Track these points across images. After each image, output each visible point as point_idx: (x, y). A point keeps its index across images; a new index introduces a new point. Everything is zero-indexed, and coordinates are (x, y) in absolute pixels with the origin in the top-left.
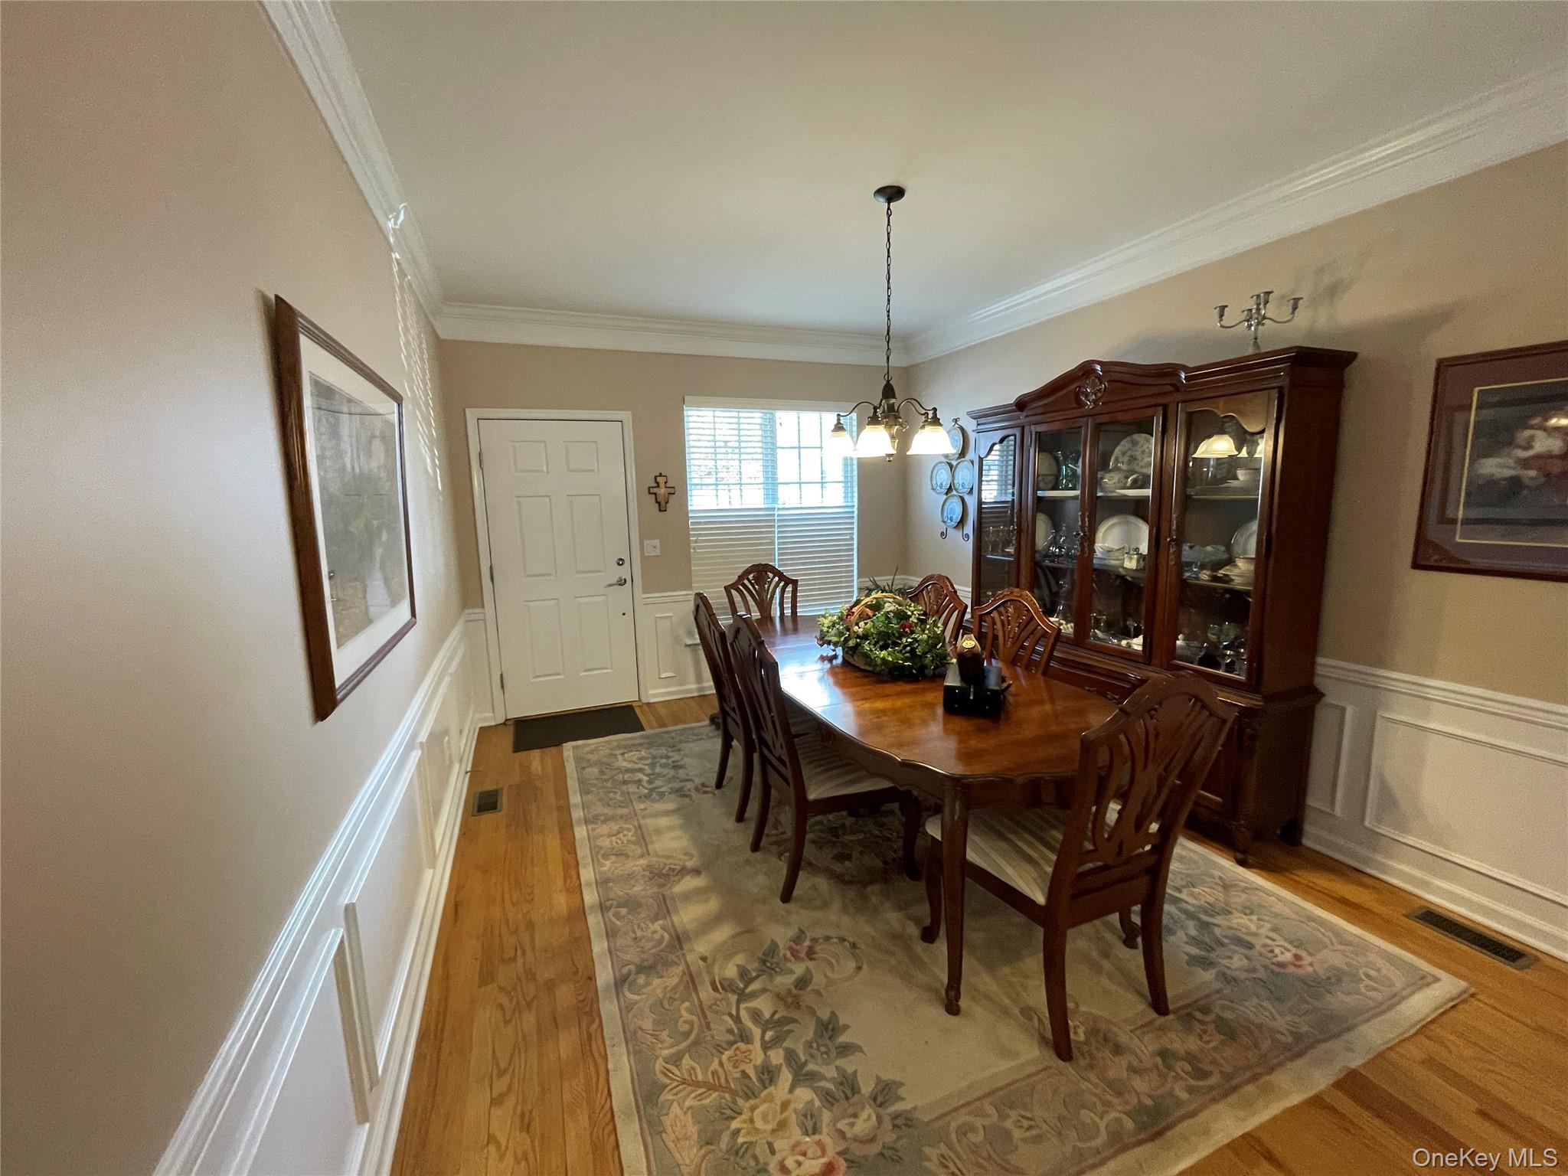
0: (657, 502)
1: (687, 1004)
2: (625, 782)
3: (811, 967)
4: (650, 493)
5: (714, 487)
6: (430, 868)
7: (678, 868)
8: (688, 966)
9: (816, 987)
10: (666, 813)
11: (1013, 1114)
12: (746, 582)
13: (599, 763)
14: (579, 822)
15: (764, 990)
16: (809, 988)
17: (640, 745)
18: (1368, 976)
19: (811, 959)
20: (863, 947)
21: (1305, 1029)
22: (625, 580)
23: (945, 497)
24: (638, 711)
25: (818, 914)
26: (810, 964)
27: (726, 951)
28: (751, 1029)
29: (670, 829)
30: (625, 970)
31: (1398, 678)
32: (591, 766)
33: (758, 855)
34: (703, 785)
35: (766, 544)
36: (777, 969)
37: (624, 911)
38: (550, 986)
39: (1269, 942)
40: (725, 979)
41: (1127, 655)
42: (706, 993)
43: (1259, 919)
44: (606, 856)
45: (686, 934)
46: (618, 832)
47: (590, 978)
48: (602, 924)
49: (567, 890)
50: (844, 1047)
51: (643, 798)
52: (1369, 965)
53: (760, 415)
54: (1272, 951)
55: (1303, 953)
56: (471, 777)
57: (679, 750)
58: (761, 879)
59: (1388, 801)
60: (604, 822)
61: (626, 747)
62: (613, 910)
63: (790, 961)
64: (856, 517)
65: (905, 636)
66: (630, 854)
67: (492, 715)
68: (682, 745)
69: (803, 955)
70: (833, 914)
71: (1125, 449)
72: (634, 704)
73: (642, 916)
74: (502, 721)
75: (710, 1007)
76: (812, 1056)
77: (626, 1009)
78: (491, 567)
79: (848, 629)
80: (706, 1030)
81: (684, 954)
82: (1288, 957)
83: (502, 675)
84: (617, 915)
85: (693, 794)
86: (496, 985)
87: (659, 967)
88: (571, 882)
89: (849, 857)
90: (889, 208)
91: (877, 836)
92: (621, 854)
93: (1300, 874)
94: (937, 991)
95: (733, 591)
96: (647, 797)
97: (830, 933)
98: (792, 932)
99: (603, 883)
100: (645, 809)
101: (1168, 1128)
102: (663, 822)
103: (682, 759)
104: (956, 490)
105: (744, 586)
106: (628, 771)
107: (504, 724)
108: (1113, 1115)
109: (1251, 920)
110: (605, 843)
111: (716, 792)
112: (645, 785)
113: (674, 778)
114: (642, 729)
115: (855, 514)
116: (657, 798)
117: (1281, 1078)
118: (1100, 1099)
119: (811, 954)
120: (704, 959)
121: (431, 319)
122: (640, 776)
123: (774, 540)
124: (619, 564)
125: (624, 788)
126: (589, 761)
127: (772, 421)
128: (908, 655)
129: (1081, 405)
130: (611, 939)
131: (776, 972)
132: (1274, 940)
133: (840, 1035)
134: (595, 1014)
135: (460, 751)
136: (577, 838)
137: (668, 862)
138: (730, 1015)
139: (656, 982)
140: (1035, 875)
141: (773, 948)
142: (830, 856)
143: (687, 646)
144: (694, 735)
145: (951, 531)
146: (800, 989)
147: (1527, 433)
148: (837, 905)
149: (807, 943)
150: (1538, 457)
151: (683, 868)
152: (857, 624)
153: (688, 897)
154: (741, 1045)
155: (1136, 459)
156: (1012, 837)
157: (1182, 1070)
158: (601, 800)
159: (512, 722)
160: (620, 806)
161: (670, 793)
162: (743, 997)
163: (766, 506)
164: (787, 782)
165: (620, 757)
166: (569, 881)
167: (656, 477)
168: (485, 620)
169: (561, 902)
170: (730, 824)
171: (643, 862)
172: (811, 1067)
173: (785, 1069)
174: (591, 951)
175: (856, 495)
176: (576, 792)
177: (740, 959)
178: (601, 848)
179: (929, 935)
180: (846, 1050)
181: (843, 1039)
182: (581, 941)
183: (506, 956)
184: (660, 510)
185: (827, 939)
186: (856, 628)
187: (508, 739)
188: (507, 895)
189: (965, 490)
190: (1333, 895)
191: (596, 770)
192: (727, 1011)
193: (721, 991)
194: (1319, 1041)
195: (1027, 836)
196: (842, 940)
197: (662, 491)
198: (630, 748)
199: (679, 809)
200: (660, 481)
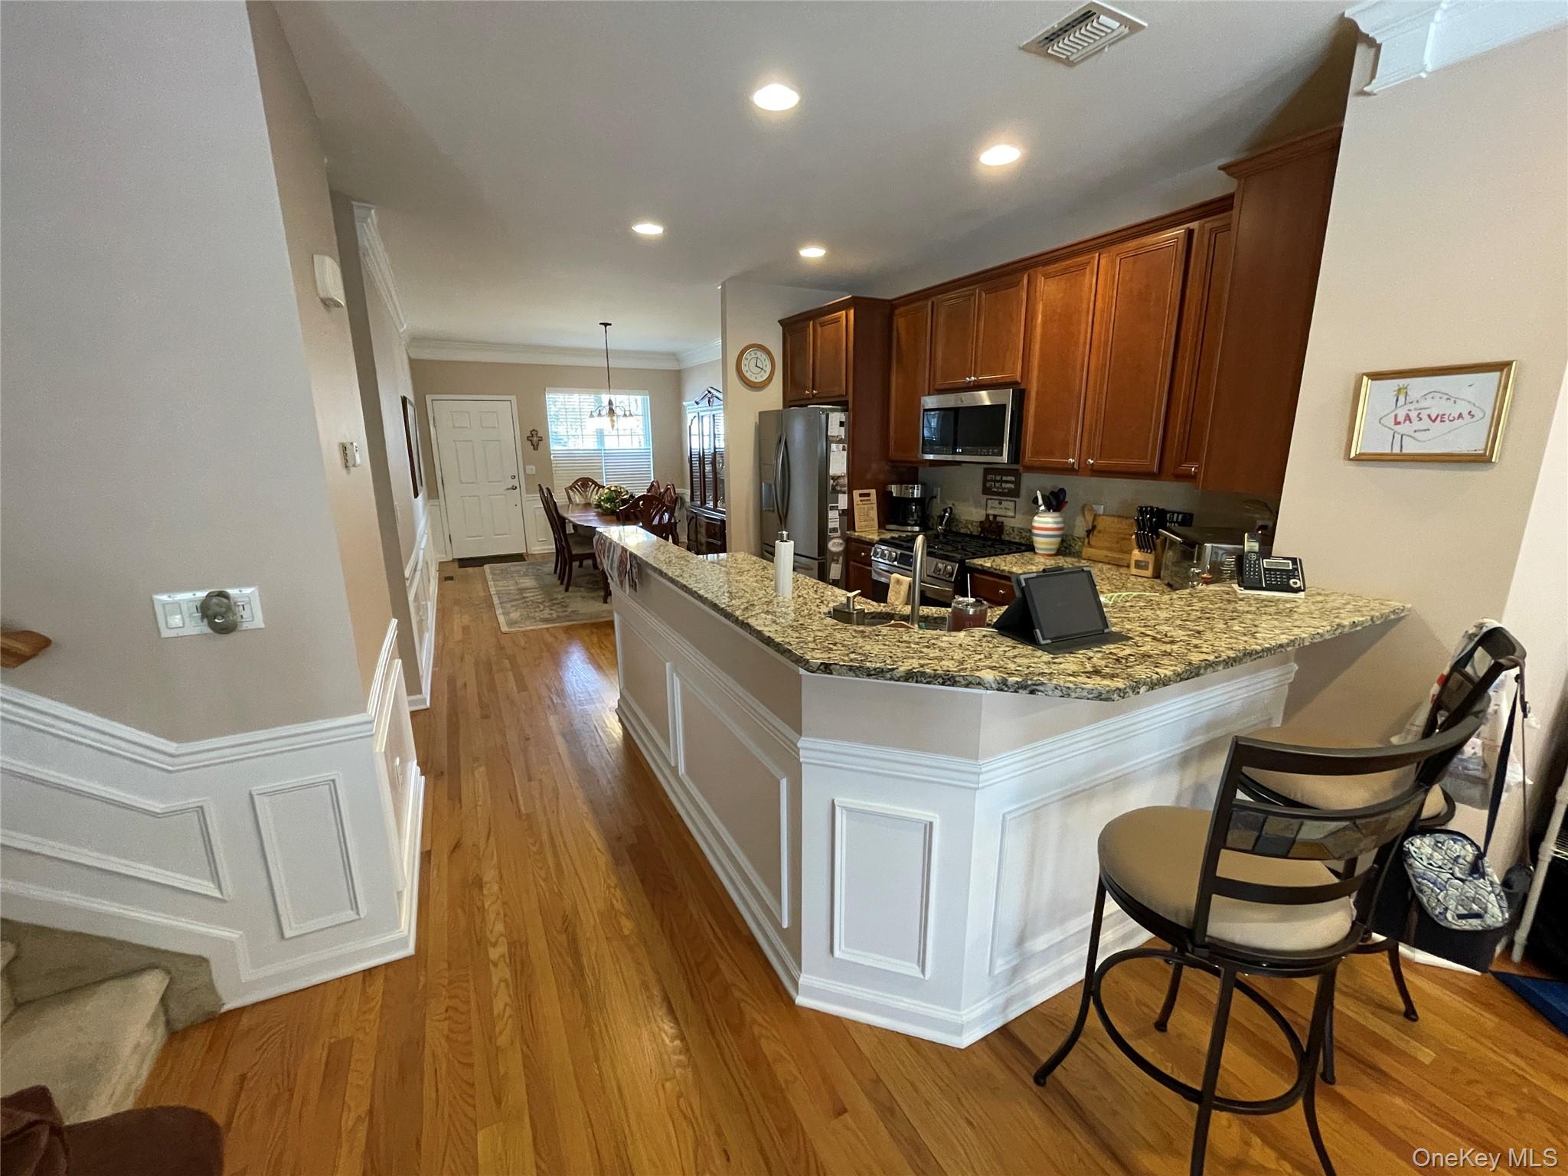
0: (532, 445)
4: (528, 440)
12: (576, 486)
17: (523, 565)
22: (516, 487)
35: (598, 469)
67: (446, 555)
72: (524, 554)
74: (451, 559)
83: (450, 534)
95: (569, 490)
103: (540, 568)
114: (525, 560)
123: (602, 467)
124: (512, 478)
163: (596, 448)
167: (531, 432)
168: (440, 506)
184: (534, 449)
191: (499, 571)
197: (535, 439)
198: (518, 566)
200: (534, 433)
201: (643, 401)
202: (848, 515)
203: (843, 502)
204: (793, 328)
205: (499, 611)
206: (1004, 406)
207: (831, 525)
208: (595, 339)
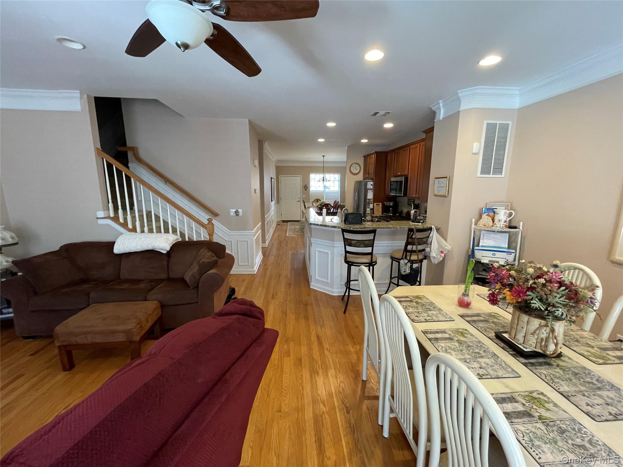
0: (305, 189)
22: (300, 201)
83: (281, 214)
123: (324, 196)
124: (299, 198)
200: (306, 186)
201: (339, 176)
202: (372, 210)
203: (371, 206)
204: (366, 157)
205: (288, 232)
206: (402, 181)
207: (367, 212)
208: (321, 159)
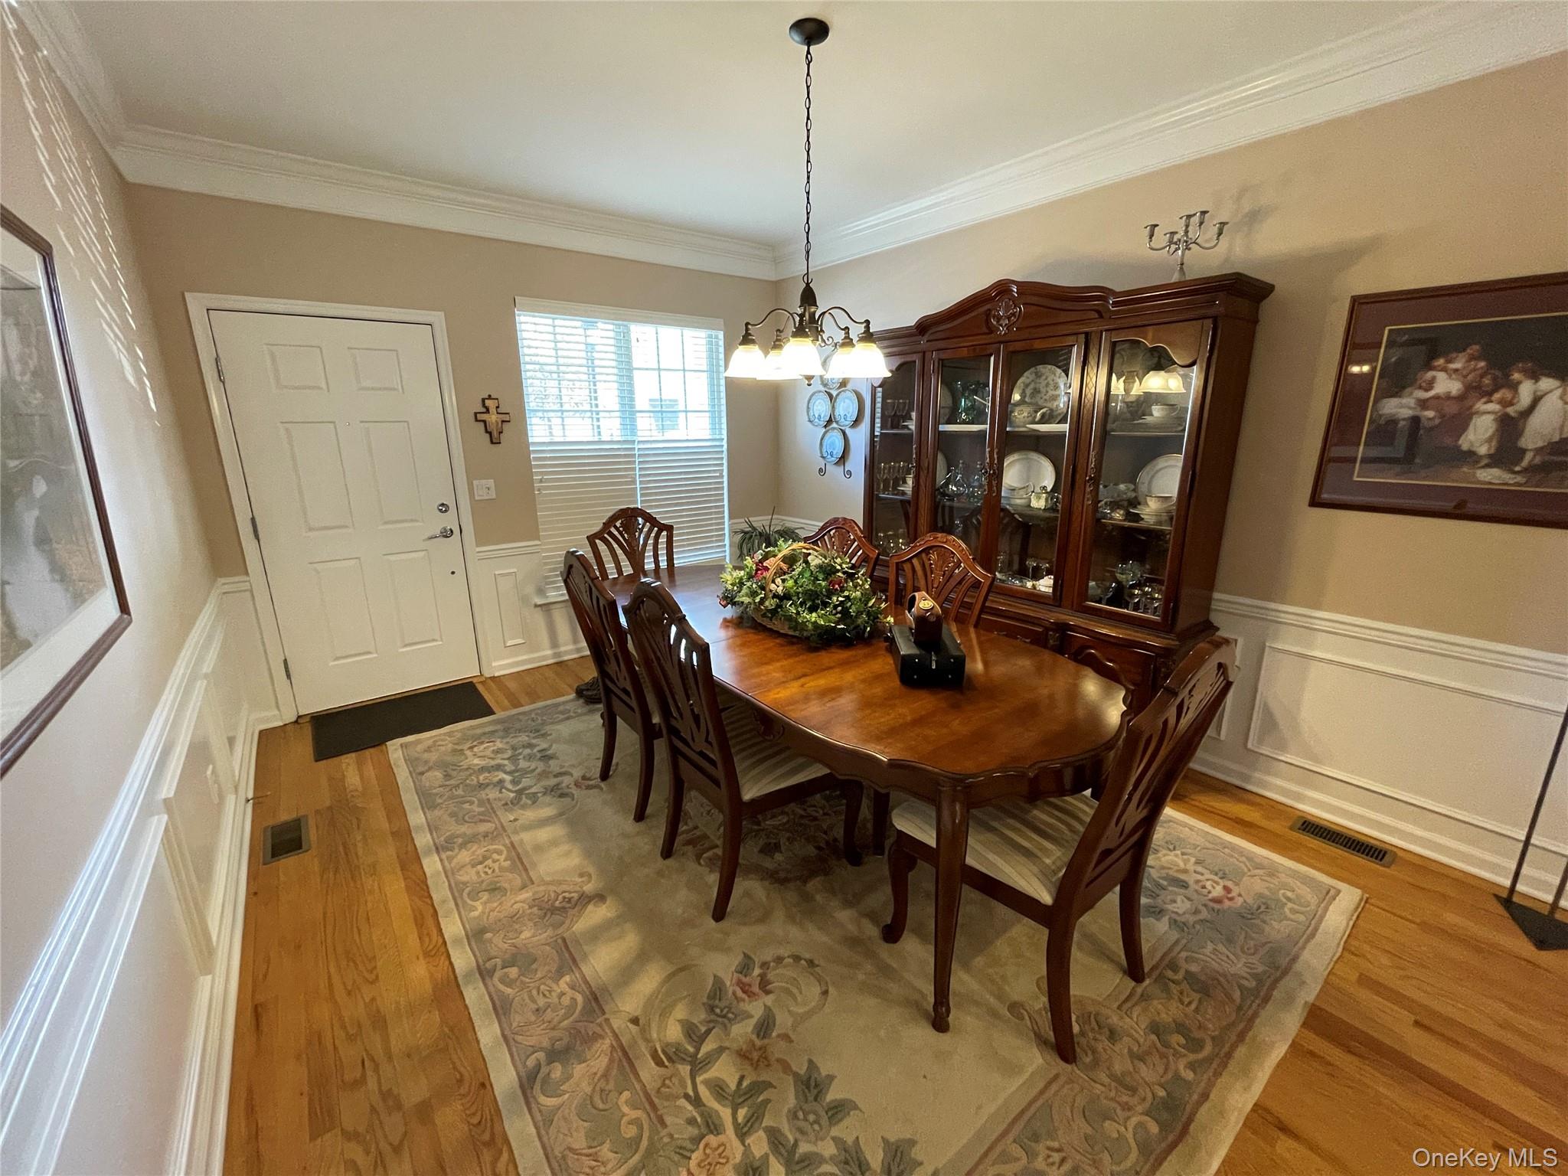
0: (487, 432)
1: (626, 1094)
2: (482, 786)
3: (769, 1004)
4: (477, 420)
5: (559, 414)
6: (206, 974)
7: (575, 896)
8: (616, 1036)
9: (783, 1031)
10: (543, 823)
11: (1041, 1148)
12: (613, 530)
13: (442, 765)
14: (428, 853)
15: (721, 1050)
16: (774, 1034)
17: (493, 732)
18: (1289, 899)
19: (768, 992)
20: (822, 963)
21: (1261, 969)
22: (452, 531)
23: (824, 430)
24: (480, 687)
25: (760, 930)
26: (769, 1000)
27: (659, 1004)
28: (717, 1111)
29: (554, 843)
30: (531, 1062)
31: (1289, 611)
32: (430, 769)
33: (670, 862)
34: (584, 778)
35: (627, 483)
36: (730, 1015)
37: (513, 972)
38: (424, 1112)
39: (1199, 877)
40: (668, 1045)
41: (1035, 598)
42: (649, 1072)
43: (1183, 854)
44: (474, 895)
45: (604, 989)
46: (485, 858)
47: (483, 1085)
48: (487, 998)
49: (427, 954)
50: (836, 1107)
51: (509, 805)
52: (1285, 886)
53: (611, 327)
54: (1204, 887)
55: (1229, 884)
56: (254, 804)
57: (544, 735)
58: (683, 894)
59: (1270, 724)
60: (463, 846)
61: (475, 738)
62: (498, 974)
63: (743, 1000)
64: (725, 453)
65: (834, 594)
66: (506, 885)
67: (277, 712)
68: (548, 728)
69: (756, 989)
70: (779, 925)
71: (1028, 381)
72: (475, 681)
73: (539, 975)
74: (294, 719)
75: (658, 1091)
76: (802, 1132)
77: (544, 1122)
78: (253, 520)
79: (763, 588)
80: (660, 1129)
81: (607, 1020)
82: (1218, 891)
83: (285, 661)
84: (507, 981)
85: (574, 791)
86: (338, 1131)
87: (578, 1047)
88: (430, 940)
89: (777, 847)
90: (808, 52)
91: (802, 817)
92: (494, 889)
93: (1196, 798)
94: (918, 1006)
95: (597, 541)
96: (515, 803)
97: (783, 951)
98: (736, 960)
99: (476, 935)
100: (516, 820)
101: (1190, 1120)
102: (544, 834)
103: (551, 746)
104: (837, 422)
105: (611, 534)
106: (483, 769)
107: (296, 722)
108: (1134, 1120)
109: (1176, 856)
110: (469, 876)
111: (602, 785)
112: (510, 787)
113: (544, 774)
114: (491, 712)
115: (725, 448)
116: (529, 802)
117: (1262, 1030)
118: (1118, 1103)
119: (764, 985)
120: (635, 1021)
121: (108, 149)
122: (502, 775)
123: (635, 478)
124: (440, 510)
125: (483, 795)
126: (426, 762)
127: (626, 334)
128: (839, 615)
129: (991, 330)
130: (503, 1019)
131: (730, 1020)
132: (1202, 874)
133: (826, 1093)
134: (499, 1141)
135: (234, 776)
136: (428, 875)
137: (559, 890)
138: (686, 1096)
139: (579, 1070)
140: (1035, 869)
141: (718, 989)
142: (755, 850)
143: (536, 606)
144: (562, 713)
145: (831, 468)
146: (764, 1037)
147: (1430, 374)
148: (779, 914)
149: (757, 971)
150: (1437, 397)
151: (582, 895)
152: (773, 582)
153: (596, 934)
154: (712, 1140)
155: (1039, 392)
156: (995, 824)
157: (1178, 1044)
158: (453, 815)
159: (308, 719)
160: (481, 821)
161: (545, 794)
162: (698, 1066)
163: (623, 439)
164: (717, 783)
165: (468, 753)
166: (427, 940)
167: (483, 400)
168: (251, 591)
169: (420, 973)
170: (629, 824)
171: (526, 895)
172: (804, 1148)
173: (772, 1159)
174: (478, 1042)
175: (724, 426)
176: (416, 809)
177: (680, 1012)
178: (465, 884)
179: (892, 933)
180: (839, 1110)
181: (832, 1095)
182: (460, 1030)
183: (348, 1077)
184: (492, 442)
185: (779, 960)
186: (773, 586)
187: (303, 746)
188: (336, 979)
189: (847, 423)
190: (1229, 815)
191: (438, 774)
192: (681, 1092)
193: (667, 1063)
194: (1277, 981)
195: (1011, 821)
196: (797, 958)
197: (493, 418)
198: (479, 739)
199: (561, 814)
200: (490, 405)
